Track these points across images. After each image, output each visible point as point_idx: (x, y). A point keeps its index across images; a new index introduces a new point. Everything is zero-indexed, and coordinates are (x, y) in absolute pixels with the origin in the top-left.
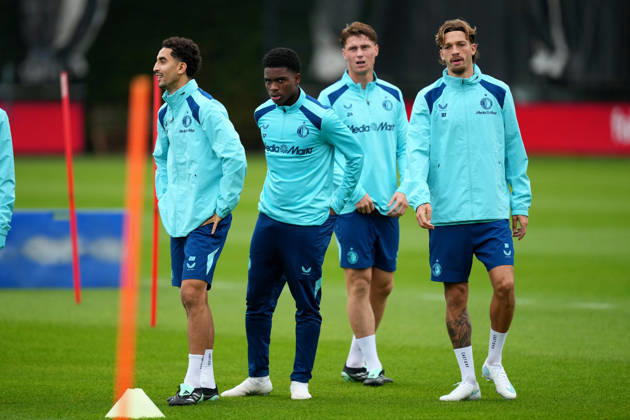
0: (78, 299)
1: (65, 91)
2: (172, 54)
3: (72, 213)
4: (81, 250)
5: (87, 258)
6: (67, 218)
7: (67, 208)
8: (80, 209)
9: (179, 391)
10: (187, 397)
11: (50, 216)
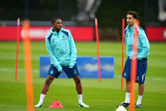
0: (100, 81)
1: (96, 23)
2: (133, 17)
3: (98, 57)
4: (100, 68)
5: (102, 70)
6: (96, 58)
7: (97, 56)
8: (101, 56)
9: (136, 104)
10: (139, 106)
11: (91, 58)
